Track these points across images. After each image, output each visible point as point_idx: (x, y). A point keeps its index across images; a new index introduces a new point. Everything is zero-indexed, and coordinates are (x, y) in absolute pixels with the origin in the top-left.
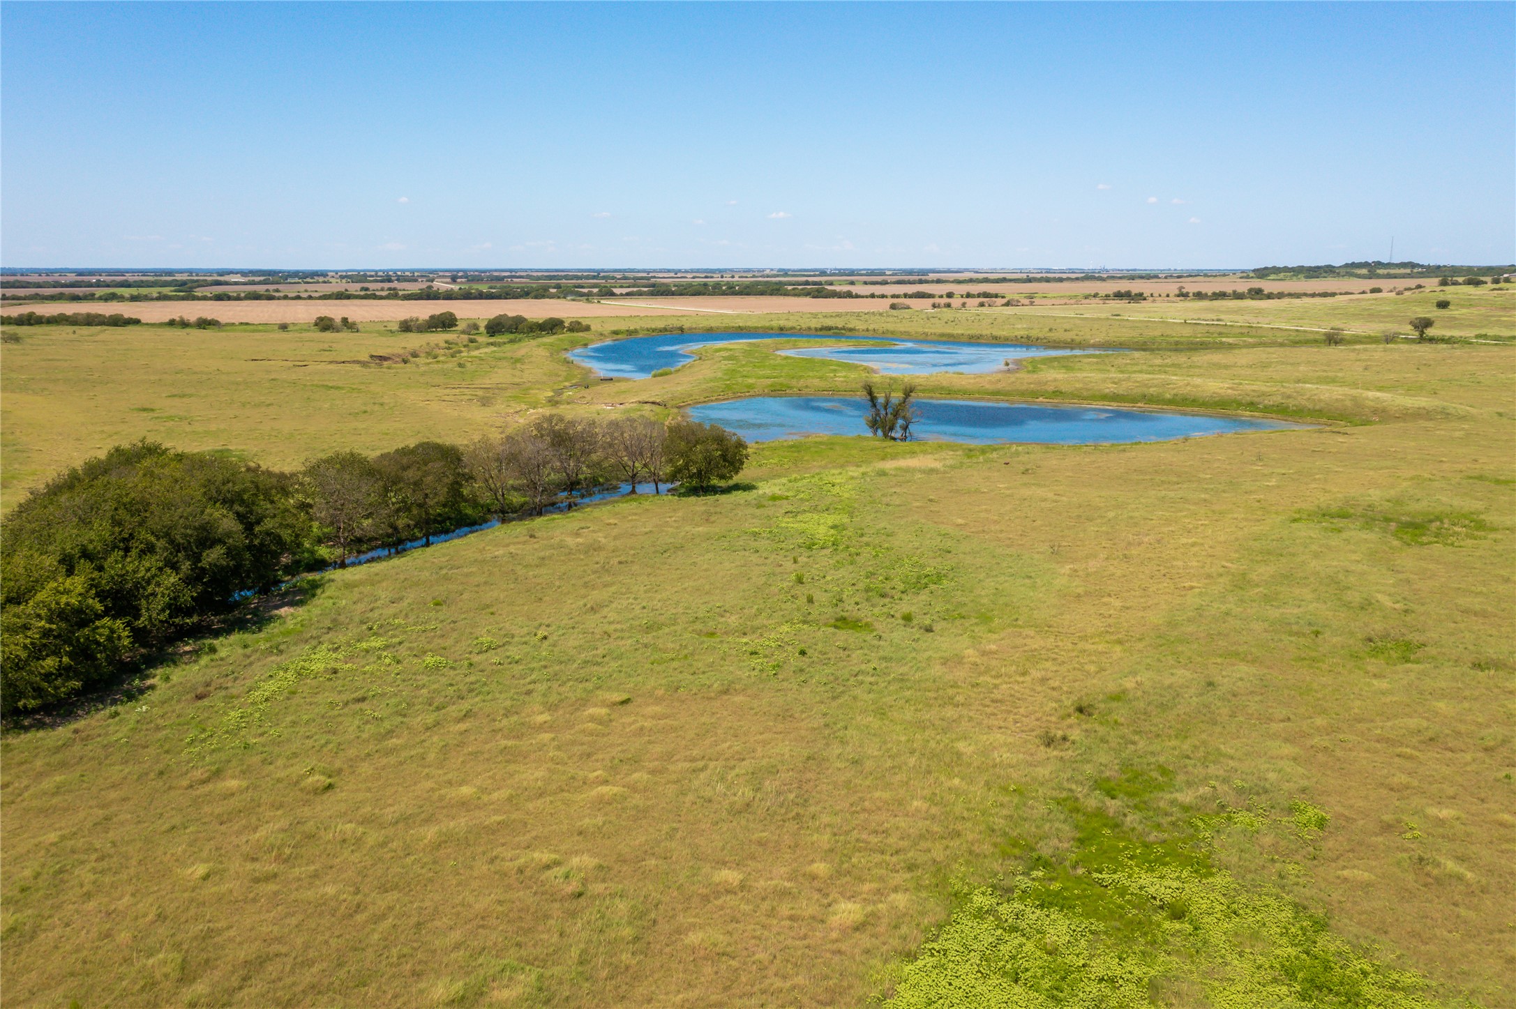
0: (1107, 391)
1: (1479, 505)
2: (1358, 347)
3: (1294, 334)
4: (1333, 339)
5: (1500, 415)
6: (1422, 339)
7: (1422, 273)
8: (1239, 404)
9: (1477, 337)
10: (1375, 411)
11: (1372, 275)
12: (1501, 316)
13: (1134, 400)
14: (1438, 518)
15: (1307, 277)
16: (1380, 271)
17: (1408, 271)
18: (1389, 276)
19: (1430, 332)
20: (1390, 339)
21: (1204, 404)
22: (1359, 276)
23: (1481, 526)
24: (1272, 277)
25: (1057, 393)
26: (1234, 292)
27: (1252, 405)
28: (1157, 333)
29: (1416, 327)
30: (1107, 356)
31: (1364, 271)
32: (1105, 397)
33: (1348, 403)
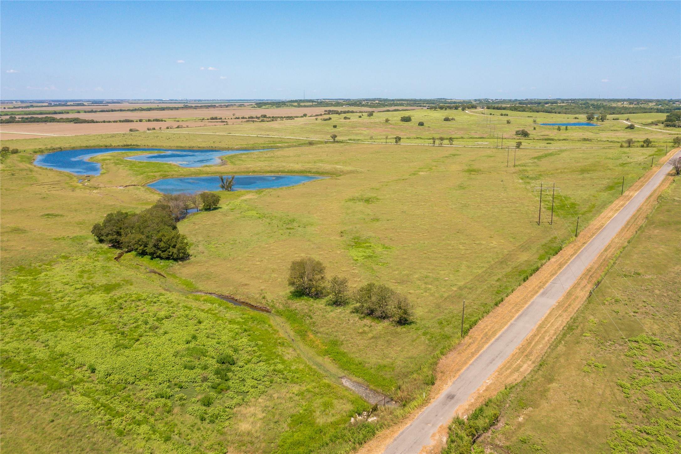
0: (268, 170)
1: (376, 195)
2: (319, 146)
3: (296, 140)
4: (311, 143)
5: (368, 170)
6: (335, 142)
7: (316, 105)
8: (307, 172)
9: (350, 140)
10: (341, 172)
11: (299, 106)
12: (352, 131)
13: (278, 172)
14: (370, 198)
15: (276, 107)
16: (302, 104)
17: (311, 104)
18: (305, 106)
19: (336, 139)
20: (326, 142)
21: (297, 172)
22: (295, 106)
23: (378, 199)
24: (264, 107)
25: (254, 172)
26: (256, 116)
27: (310, 172)
28: (252, 142)
29: (332, 138)
30: (248, 154)
31: (296, 104)
32: (269, 172)
33: (333, 170)
